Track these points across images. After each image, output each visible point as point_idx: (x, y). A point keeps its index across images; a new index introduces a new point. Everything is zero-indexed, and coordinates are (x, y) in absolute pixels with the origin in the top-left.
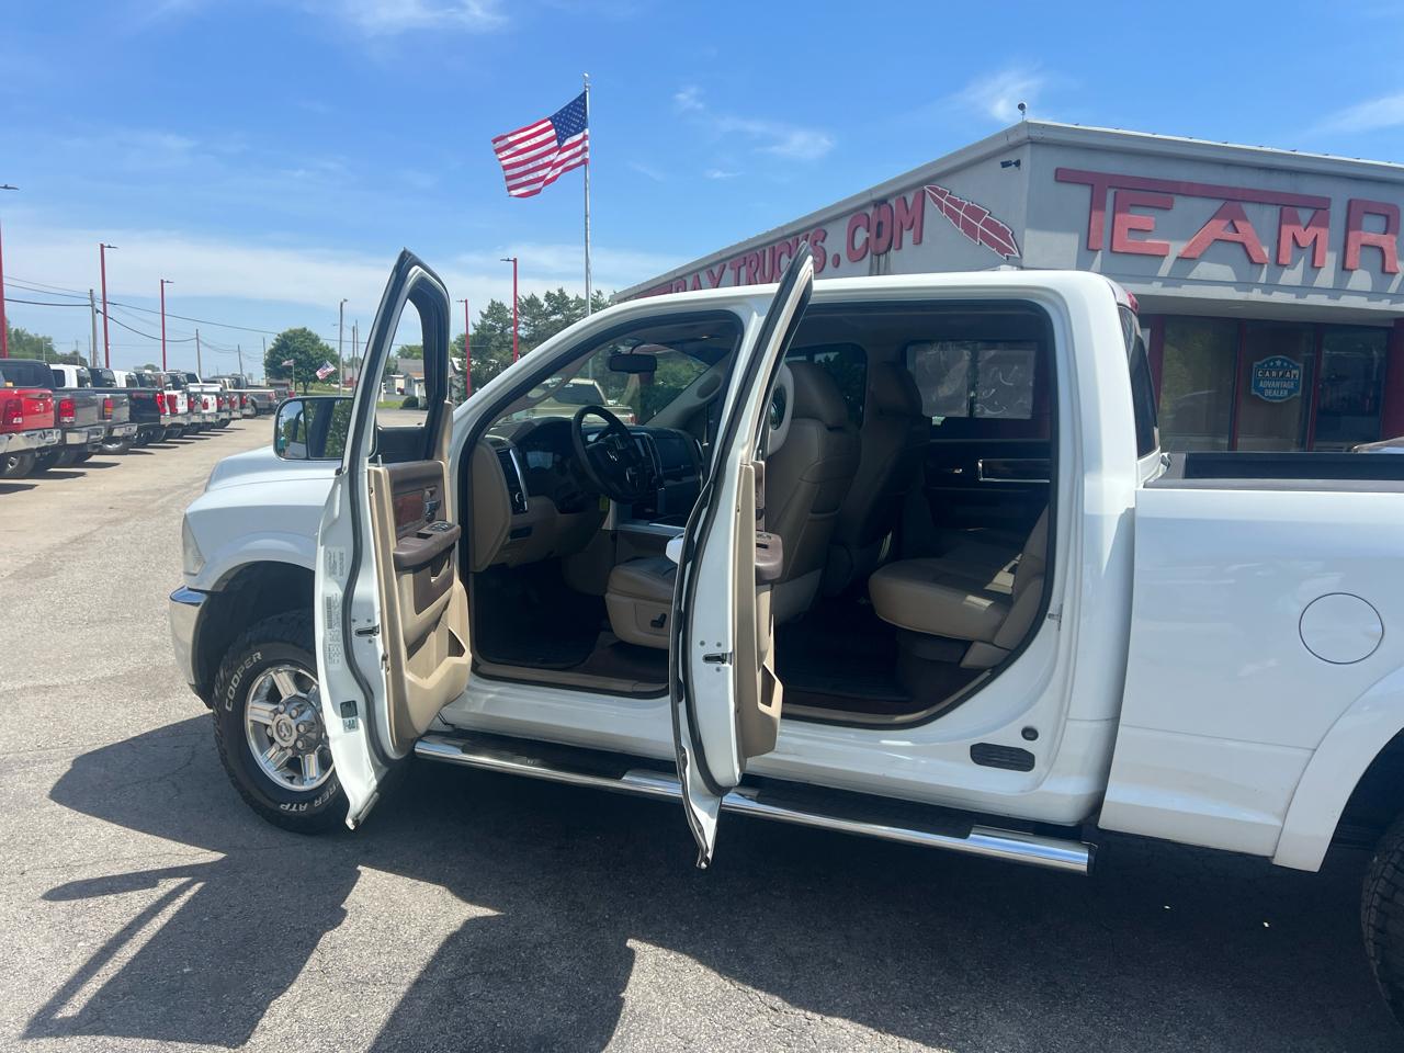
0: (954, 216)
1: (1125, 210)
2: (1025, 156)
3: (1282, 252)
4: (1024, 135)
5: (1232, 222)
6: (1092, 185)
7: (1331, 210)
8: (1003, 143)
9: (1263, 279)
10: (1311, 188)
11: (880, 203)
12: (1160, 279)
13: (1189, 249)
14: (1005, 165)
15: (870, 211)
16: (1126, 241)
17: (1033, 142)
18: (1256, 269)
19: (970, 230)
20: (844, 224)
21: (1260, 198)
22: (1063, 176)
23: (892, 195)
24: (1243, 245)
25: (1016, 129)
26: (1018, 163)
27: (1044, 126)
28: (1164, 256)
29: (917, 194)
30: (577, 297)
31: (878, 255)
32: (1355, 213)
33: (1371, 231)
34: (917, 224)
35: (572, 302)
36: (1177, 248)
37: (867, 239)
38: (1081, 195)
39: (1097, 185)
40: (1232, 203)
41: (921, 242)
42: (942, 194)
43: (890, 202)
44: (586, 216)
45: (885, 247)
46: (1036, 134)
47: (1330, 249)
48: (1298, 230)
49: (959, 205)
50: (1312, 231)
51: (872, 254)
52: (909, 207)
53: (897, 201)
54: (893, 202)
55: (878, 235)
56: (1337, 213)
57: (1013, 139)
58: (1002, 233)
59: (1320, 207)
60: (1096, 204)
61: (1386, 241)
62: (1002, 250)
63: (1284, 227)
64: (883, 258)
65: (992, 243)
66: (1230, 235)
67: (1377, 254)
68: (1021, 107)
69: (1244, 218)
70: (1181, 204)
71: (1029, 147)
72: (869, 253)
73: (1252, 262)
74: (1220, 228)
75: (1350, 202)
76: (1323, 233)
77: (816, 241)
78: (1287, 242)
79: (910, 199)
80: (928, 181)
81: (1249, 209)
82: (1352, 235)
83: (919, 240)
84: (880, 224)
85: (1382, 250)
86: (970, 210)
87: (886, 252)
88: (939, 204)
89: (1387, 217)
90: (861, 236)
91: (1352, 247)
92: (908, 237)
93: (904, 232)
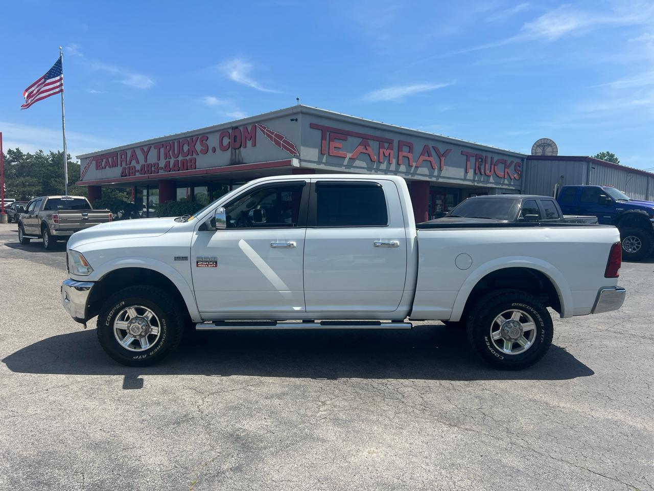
0: (271, 138)
1: (333, 141)
2: (300, 117)
3: (380, 158)
4: (299, 110)
5: (365, 147)
6: (322, 130)
7: (394, 144)
8: (291, 112)
9: (375, 167)
10: (388, 136)
11: (235, 128)
12: (344, 166)
13: (353, 156)
14: (292, 120)
15: (230, 131)
16: (334, 152)
17: (302, 113)
18: (373, 163)
19: (278, 143)
20: (218, 135)
21: (374, 138)
22: (312, 126)
23: (241, 126)
24: (369, 155)
25: (296, 107)
26: (296, 120)
27: (306, 107)
28: (345, 158)
29: (252, 127)
30: (28, 153)
31: (235, 149)
32: (401, 145)
33: (405, 152)
34: (253, 138)
35: (25, 155)
36: (349, 155)
37: (229, 142)
38: (318, 134)
39: (324, 130)
40: (365, 140)
41: (255, 146)
42: (265, 128)
43: (239, 128)
44: (63, 117)
45: (239, 146)
46: (304, 110)
47: (394, 158)
48: (385, 150)
49: (273, 133)
50: (389, 151)
51: (232, 149)
52: (249, 131)
53: (243, 128)
54: (241, 129)
55: (235, 141)
56: (396, 145)
57: (295, 111)
58: (292, 146)
59: (390, 142)
60: (323, 138)
61: (410, 155)
62: (292, 152)
63: (381, 150)
64: (237, 151)
65: (288, 149)
66: (365, 151)
67: (407, 159)
68: (298, 99)
69: (369, 146)
70: (350, 139)
71: (300, 114)
72: (230, 148)
73: (371, 160)
74: (362, 149)
75: (399, 141)
76: (392, 152)
77: (202, 141)
78: (381, 154)
79: (249, 129)
80: (257, 122)
81: (371, 142)
82: (400, 153)
83: (254, 145)
84: (235, 136)
85: (408, 158)
86: (276, 135)
87: (239, 149)
88: (264, 132)
89: (410, 147)
90: (226, 141)
91: (400, 157)
92: (249, 143)
93: (247, 141)
